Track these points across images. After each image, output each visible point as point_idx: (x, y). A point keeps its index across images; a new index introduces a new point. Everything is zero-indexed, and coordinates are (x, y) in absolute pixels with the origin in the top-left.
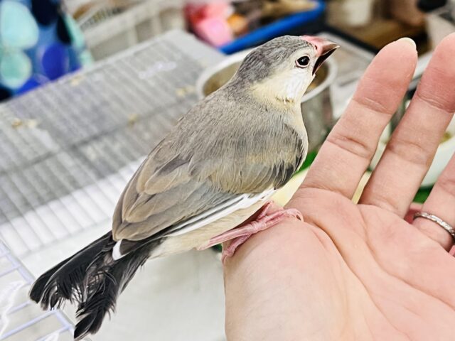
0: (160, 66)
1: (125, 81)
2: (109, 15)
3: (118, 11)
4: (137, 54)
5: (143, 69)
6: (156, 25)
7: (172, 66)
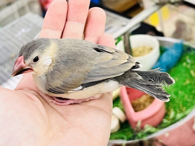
0: (23, 30)
1: (9, 39)
2: (5, 6)
3: (9, 4)
4: (13, 26)
5: (16, 33)
6: (27, 9)
7: (29, 30)
